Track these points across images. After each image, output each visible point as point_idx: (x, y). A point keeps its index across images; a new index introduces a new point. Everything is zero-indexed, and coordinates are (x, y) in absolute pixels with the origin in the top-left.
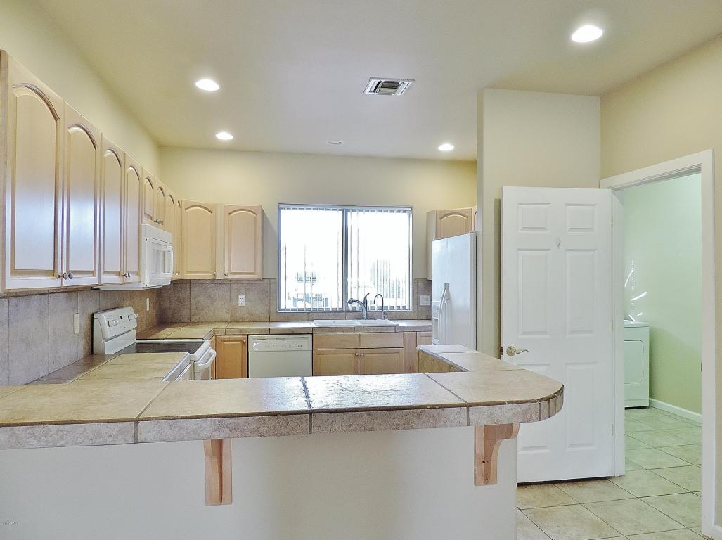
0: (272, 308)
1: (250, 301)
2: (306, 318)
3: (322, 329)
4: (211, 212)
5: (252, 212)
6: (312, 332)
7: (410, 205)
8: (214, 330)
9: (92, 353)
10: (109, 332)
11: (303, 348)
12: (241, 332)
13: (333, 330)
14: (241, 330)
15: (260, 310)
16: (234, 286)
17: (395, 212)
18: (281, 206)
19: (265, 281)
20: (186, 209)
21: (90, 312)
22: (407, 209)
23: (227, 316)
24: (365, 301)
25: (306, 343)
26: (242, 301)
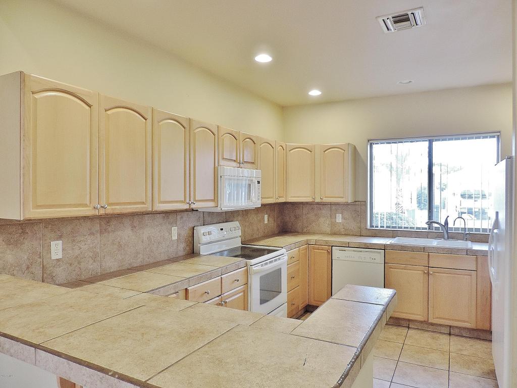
0: (363, 226)
1: (345, 219)
2: (391, 234)
3: (393, 247)
4: (311, 152)
5: (341, 149)
6: (384, 248)
7: (498, 130)
8: (307, 240)
9: (193, 253)
10: (205, 239)
11: (375, 261)
12: (327, 243)
13: (403, 248)
14: (327, 242)
15: (353, 226)
16: (334, 207)
17: (481, 138)
18: (371, 142)
19: (357, 203)
20: (290, 151)
21: (191, 225)
22: (497, 134)
23: (328, 230)
24: (446, 223)
25: (379, 256)
26: (339, 219)
